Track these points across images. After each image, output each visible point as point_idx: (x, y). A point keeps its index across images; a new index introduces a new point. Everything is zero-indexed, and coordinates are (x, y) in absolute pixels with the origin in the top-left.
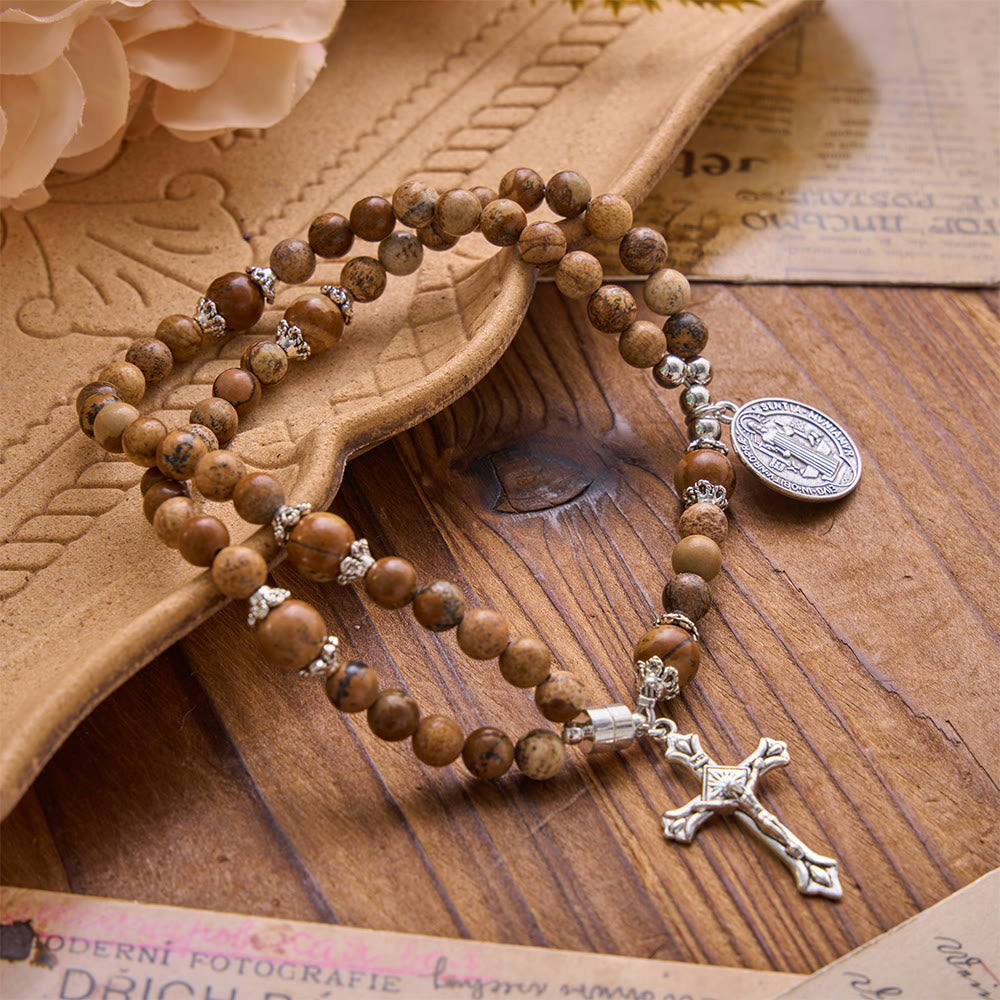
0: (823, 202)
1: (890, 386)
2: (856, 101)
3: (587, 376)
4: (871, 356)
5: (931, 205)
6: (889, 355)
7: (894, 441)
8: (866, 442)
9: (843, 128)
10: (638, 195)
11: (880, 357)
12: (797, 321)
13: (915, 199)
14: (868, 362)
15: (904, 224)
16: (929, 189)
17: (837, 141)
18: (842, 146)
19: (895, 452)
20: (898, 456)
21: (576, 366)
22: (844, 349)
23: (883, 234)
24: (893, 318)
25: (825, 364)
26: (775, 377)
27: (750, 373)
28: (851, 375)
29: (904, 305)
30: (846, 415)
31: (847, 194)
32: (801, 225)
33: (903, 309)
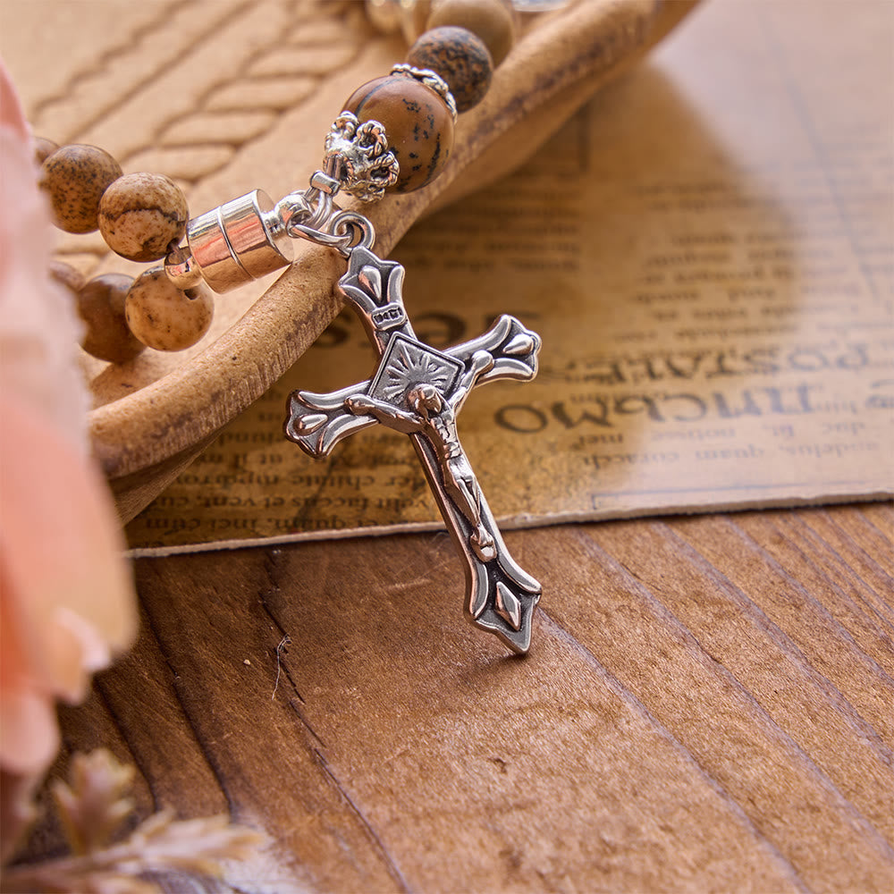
0: (652, 374)
1: (813, 719)
2: (699, 206)
3: (182, 735)
4: (773, 664)
5: (865, 361)
6: (813, 661)
7: (824, 821)
8: (766, 827)
9: (680, 251)
10: (266, 360)
11: (794, 666)
12: (618, 610)
13: (832, 356)
14: (767, 675)
15: (814, 398)
16: (857, 336)
17: (669, 273)
18: (680, 278)
19: (827, 843)
20: (833, 850)
21: (160, 718)
22: (717, 655)
23: (779, 419)
24: (817, 593)
25: (678, 685)
26: (573, 714)
27: (521, 710)
28: (734, 702)
29: (838, 566)
30: (722, 779)
31: (698, 359)
32: (613, 417)
33: (838, 575)
